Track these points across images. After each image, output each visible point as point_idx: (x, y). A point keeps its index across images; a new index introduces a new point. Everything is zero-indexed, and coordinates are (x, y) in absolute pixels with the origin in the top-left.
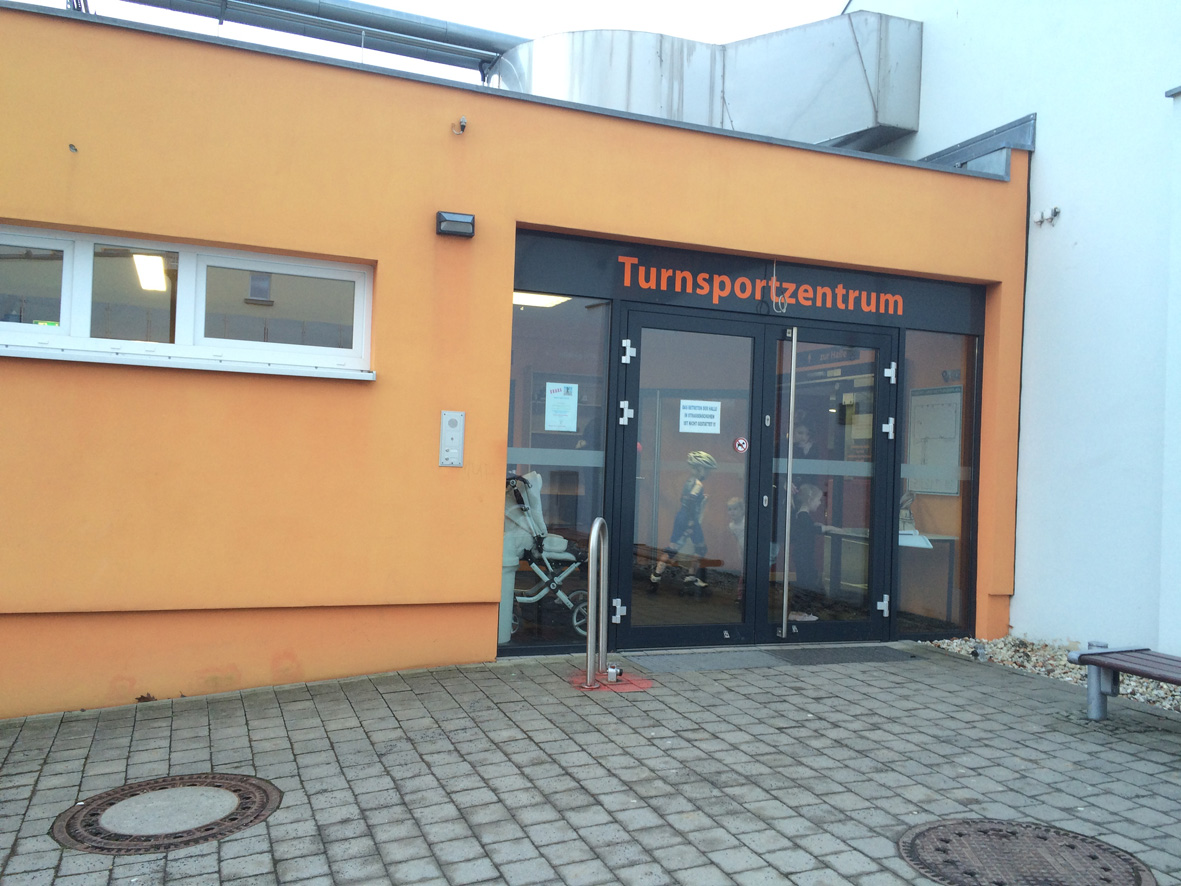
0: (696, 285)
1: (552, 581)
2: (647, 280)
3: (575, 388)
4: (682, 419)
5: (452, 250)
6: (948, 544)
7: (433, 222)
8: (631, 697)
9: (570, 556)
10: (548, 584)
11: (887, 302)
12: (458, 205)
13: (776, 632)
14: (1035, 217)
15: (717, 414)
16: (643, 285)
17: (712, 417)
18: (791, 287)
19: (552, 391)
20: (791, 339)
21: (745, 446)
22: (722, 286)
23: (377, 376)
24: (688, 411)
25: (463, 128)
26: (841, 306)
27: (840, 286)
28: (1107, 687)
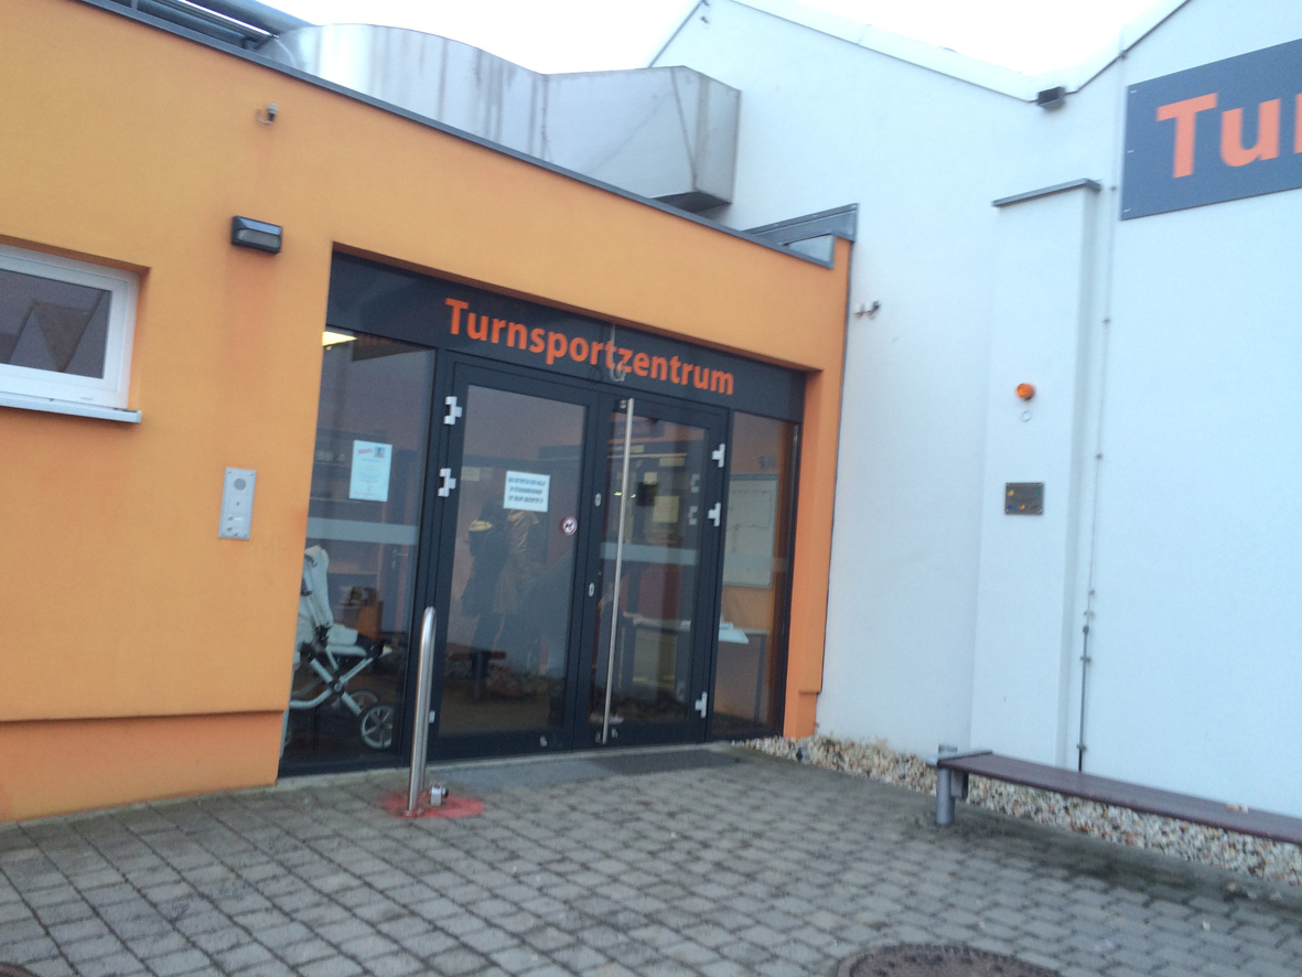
0: (530, 342)
1: (336, 681)
2: (478, 329)
3: (388, 449)
4: (508, 493)
5: (250, 265)
6: (759, 639)
7: (226, 229)
8: (468, 823)
9: (359, 651)
10: (332, 685)
11: (718, 379)
12: (262, 212)
13: (594, 737)
14: (855, 307)
15: (545, 489)
16: (473, 334)
17: (539, 492)
18: (627, 354)
19: (361, 452)
20: (625, 411)
21: (573, 527)
22: (557, 345)
23: (143, 418)
24: (514, 485)
25: (271, 117)
26: (675, 380)
27: (675, 358)
28: (957, 791)
